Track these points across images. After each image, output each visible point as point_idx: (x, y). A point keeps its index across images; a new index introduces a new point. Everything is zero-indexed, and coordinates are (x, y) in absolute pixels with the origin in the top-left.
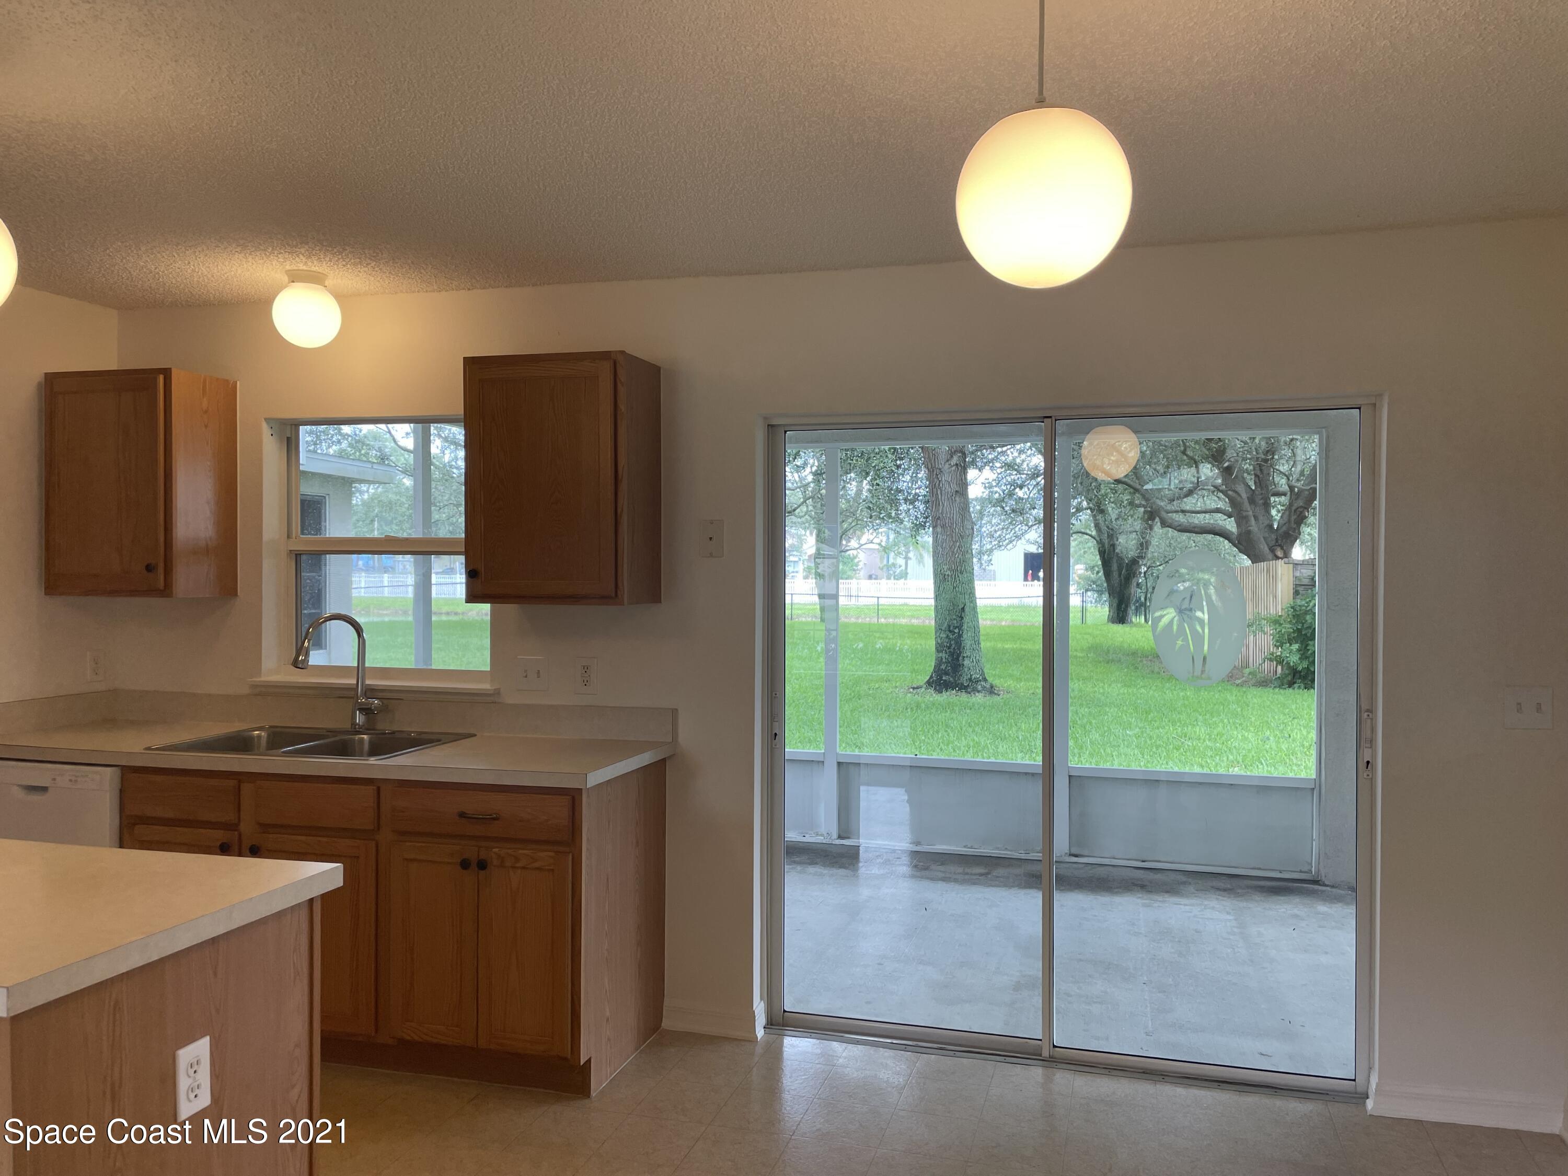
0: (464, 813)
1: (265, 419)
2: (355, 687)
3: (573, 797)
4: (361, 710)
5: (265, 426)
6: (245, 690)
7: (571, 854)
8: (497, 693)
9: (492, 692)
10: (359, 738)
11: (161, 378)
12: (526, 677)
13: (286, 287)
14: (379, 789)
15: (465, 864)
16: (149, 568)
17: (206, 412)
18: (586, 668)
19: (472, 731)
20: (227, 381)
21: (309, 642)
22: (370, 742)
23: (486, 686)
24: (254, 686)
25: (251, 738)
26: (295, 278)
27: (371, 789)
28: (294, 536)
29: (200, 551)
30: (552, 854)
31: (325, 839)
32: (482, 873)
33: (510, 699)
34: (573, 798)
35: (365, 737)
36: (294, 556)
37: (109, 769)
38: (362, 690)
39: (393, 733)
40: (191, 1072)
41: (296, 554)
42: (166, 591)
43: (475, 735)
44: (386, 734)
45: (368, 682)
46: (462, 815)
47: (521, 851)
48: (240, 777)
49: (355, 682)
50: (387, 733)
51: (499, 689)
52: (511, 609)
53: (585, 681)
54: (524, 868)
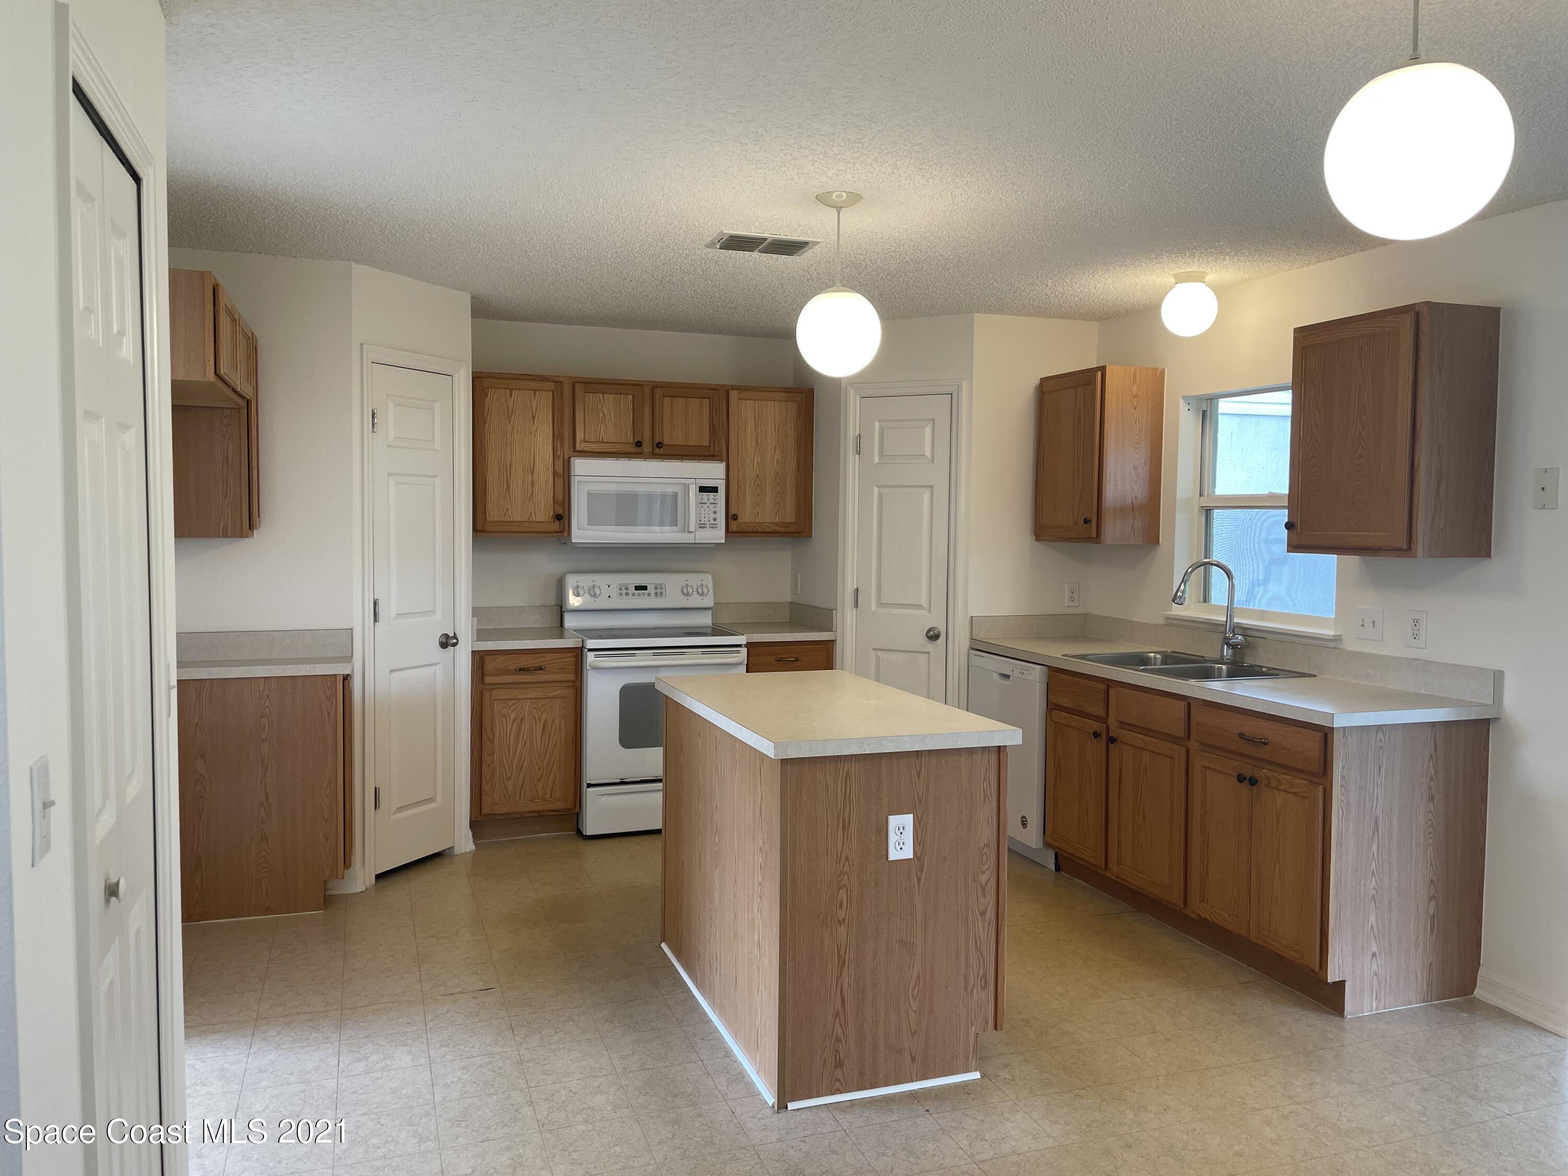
0: (1243, 734)
1: (1182, 397)
2: (1224, 623)
3: (1325, 734)
4: (1228, 644)
5: (1182, 402)
6: (1162, 621)
7: (1321, 787)
8: (1337, 639)
9: (1331, 638)
10: (1218, 667)
11: (1099, 373)
12: (1363, 626)
13: (1172, 287)
14: (1189, 704)
15: (1241, 778)
16: (1087, 521)
17: (1135, 396)
18: (1416, 622)
19: (1314, 673)
20: (1156, 369)
21: (1185, 585)
22: (1228, 671)
23: (1330, 632)
24: (1167, 618)
25: (1150, 658)
26: (1181, 279)
27: (1182, 705)
28: (1206, 494)
29: (1127, 510)
30: (1306, 782)
31: (1155, 740)
32: (1254, 788)
33: (1351, 645)
34: (1326, 736)
35: (1224, 667)
36: (1204, 511)
37: (1039, 667)
38: (1230, 626)
39: (1252, 666)
40: (898, 833)
41: (1208, 510)
42: (1097, 538)
43: (1316, 676)
44: (1244, 666)
45: (1236, 620)
46: (1241, 736)
47: (1283, 776)
48: (1109, 684)
49: (1225, 620)
50: (1246, 666)
51: (1341, 635)
52: (1353, 560)
53: (1415, 634)
54: (1285, 791)
